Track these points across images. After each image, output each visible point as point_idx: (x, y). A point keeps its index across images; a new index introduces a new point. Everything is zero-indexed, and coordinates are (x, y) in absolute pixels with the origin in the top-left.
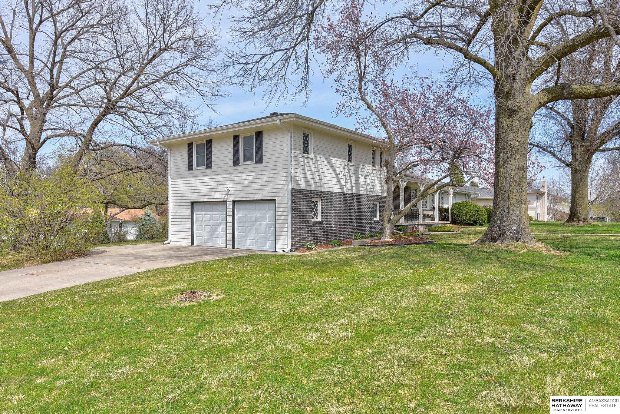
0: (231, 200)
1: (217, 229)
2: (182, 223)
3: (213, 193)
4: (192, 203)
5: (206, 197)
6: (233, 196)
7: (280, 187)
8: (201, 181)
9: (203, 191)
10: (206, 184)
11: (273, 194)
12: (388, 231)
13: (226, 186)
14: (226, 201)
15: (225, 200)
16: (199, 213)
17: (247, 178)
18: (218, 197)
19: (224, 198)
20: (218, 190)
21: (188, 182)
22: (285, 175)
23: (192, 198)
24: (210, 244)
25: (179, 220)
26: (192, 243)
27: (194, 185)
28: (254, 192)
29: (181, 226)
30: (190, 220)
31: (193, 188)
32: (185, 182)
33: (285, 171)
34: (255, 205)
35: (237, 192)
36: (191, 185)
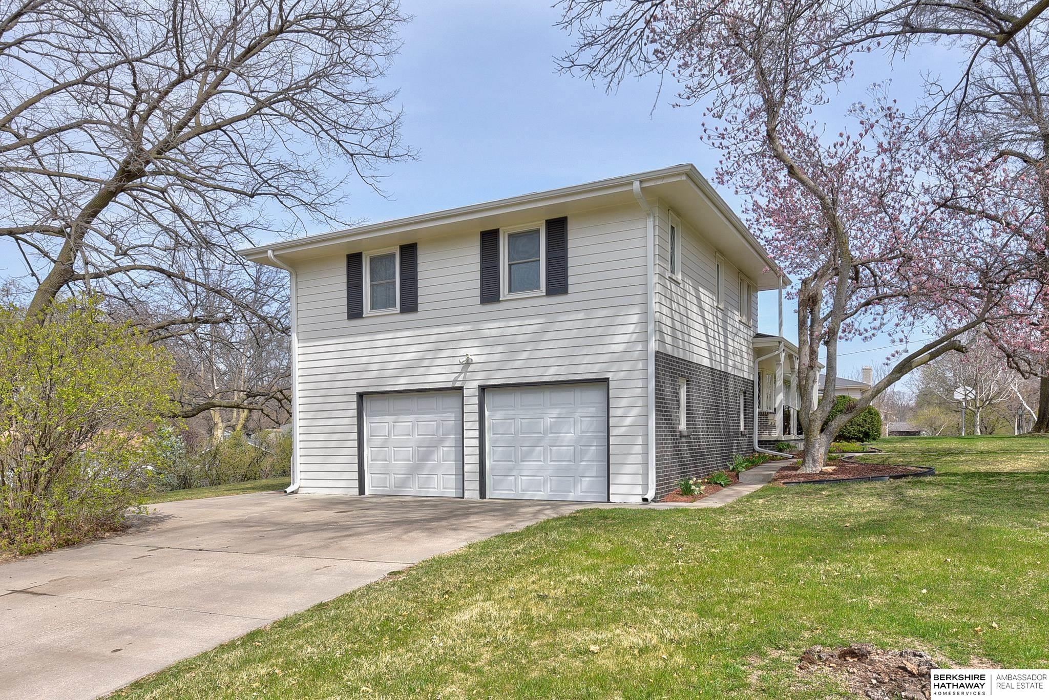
0: (476, 384)
1: (431, 453)
2: (333, 444)
3: (421, 371)
4: (361, 396)
5: (403, 380)
6: (481, 375)
7: (621, 348)
8: (388, 343)
9: (393, 365)
10: (401, 349)
11: (597, 368)
12: (822, 450)
13: (463, 352)
14: (461, 388)
15: (458, 385)
16: (377, 419)
17: (524, 330)
18: (438, 377)
19: (455, 381)
20: (438, 362)
21: (349, 346)
22: (635, 319)
23: (362, 383)
24: (413, 490)
25: (322, 437)
26: (362, 490)
27: (367, 352)
28: (543, 362)
29: (329, 452)
30: (355, 436)
31: (364, 360)
32: (340, 347)
33: (636, 310)
34: (542, 395)
35: (494, 366)
36: (358, 353)
